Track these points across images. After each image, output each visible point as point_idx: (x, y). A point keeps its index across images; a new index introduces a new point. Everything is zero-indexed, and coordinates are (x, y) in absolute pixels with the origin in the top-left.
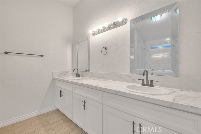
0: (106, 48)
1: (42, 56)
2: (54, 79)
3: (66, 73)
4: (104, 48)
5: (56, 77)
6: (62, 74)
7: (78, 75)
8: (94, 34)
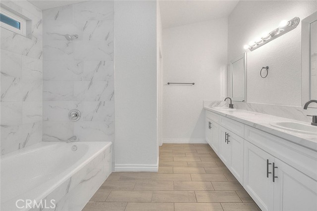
0: (267, 68)
1: (193, 84)
2: (205, 109)
3: (218, 104)
4: (263, 68)
5: (207, 107)
6: (213, 103)
7: (231, 106)
8: (252, 49)
